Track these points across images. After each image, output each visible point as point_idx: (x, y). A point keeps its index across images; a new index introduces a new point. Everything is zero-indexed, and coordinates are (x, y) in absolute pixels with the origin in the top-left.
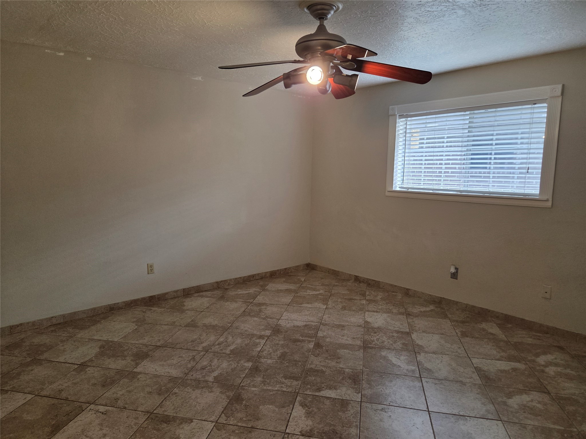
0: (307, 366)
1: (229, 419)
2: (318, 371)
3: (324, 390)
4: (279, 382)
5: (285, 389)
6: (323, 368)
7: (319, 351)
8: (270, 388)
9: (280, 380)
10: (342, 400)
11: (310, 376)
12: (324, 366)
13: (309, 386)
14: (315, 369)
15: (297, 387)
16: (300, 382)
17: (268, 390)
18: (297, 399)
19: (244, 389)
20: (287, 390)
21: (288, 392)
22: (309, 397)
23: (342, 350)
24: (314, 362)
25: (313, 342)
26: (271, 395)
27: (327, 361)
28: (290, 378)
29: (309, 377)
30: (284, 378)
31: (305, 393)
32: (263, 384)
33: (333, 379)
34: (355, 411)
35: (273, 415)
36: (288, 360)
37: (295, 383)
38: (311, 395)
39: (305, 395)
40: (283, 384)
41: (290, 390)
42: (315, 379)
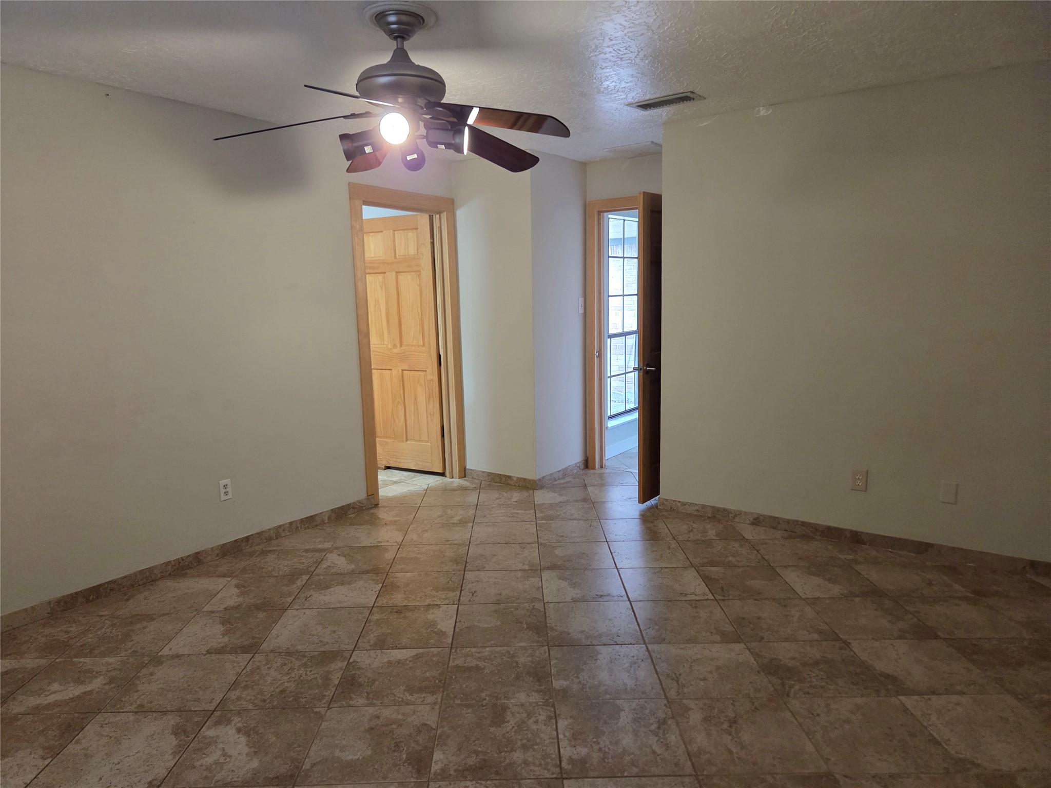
0: (442, 696)
1: (532, 607)
2: (421, 690)
3: (410, 657)
4: (487, 659)
5: (473, 650)
6: (409, 698)
7: (417, 742)
8: (498, 649)
9: (486, 664)
10: (381, 649)
11: (434, 677)
12: (408, 703)
13: (434, 659)
14: (426, 693)
15: (455, 657)
16: (451, 664)
17: (500, 646)
18: (451, 640)
19: (538, 642)
20: (468, 649)
21: (466, 647)
22: (434, 644)
23: (358, 759)
24: (428, 708)
25: (435, 774)
26: (491, 640)
27: (400, 717)
28: (469, 669)
29: (436, 675)
30: (480, 667)
31: (440, 649)
32: (512, 653)
33: (391, 679)
34: (367, 638)
35: (479, 617)
36: (484, 704)
37: (460, 662)
38: (431, 648)
39: (439, 646)
40: (479, 658)
41: (465, 651)
42: (425, 672)
